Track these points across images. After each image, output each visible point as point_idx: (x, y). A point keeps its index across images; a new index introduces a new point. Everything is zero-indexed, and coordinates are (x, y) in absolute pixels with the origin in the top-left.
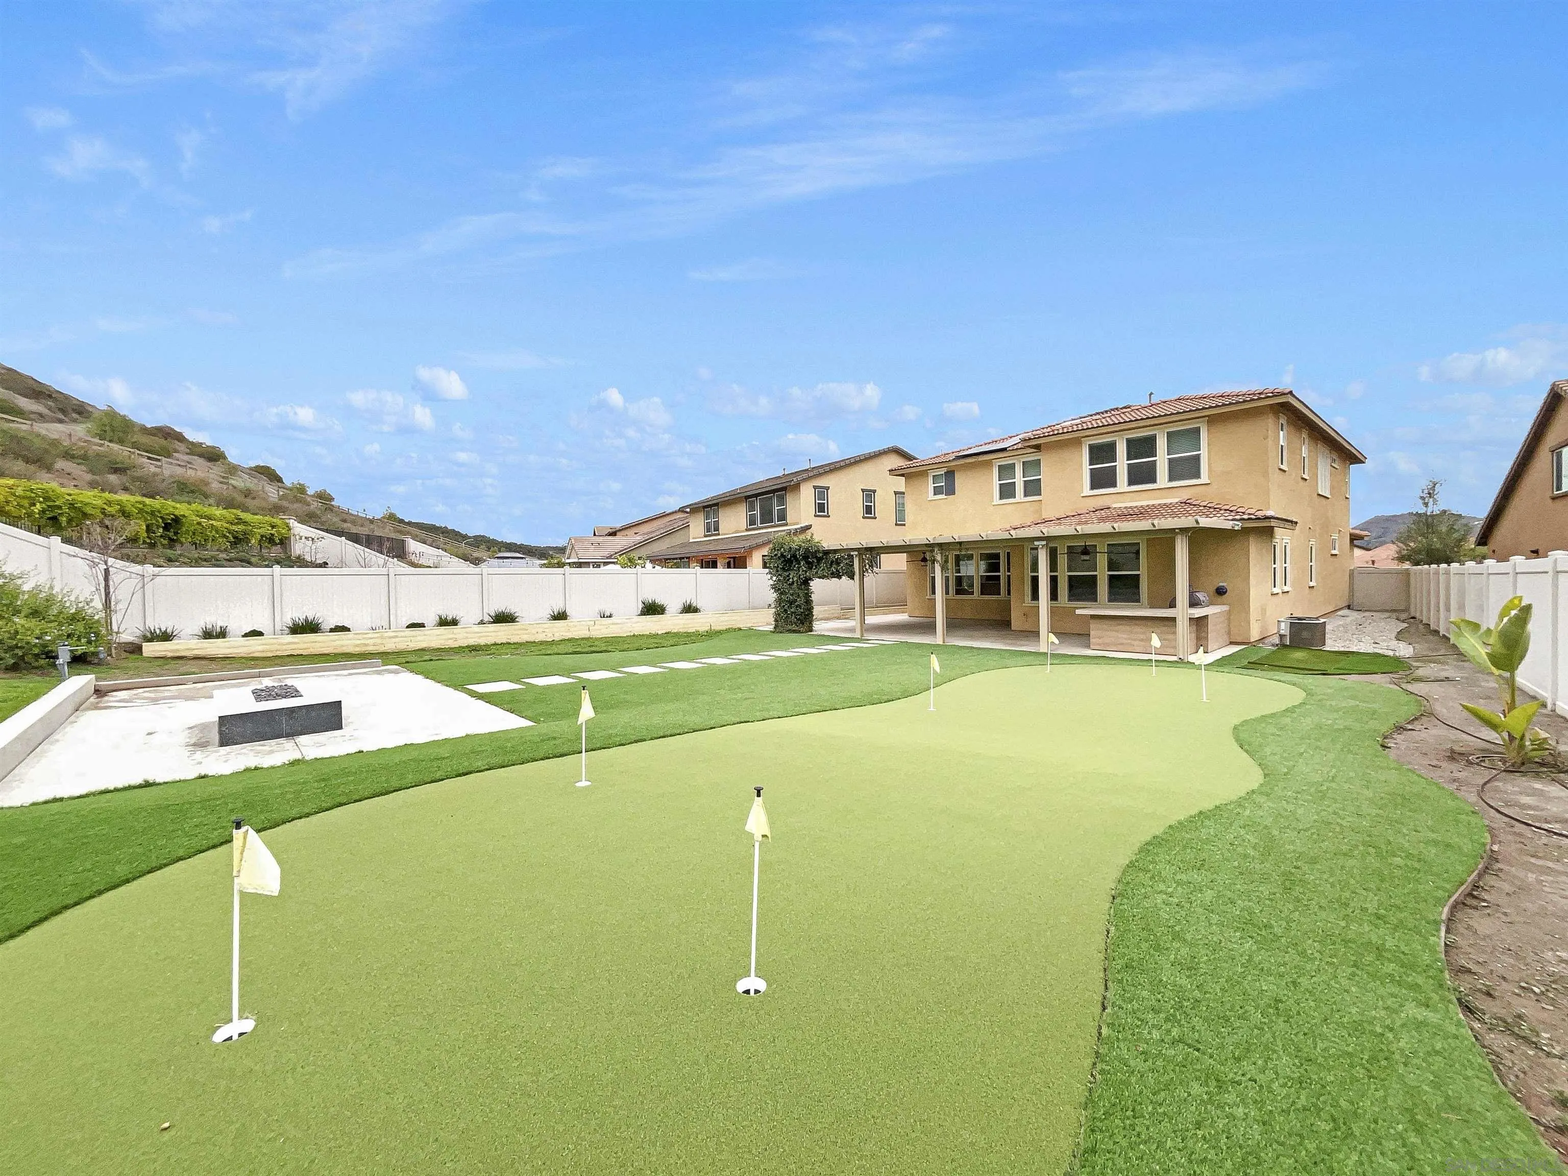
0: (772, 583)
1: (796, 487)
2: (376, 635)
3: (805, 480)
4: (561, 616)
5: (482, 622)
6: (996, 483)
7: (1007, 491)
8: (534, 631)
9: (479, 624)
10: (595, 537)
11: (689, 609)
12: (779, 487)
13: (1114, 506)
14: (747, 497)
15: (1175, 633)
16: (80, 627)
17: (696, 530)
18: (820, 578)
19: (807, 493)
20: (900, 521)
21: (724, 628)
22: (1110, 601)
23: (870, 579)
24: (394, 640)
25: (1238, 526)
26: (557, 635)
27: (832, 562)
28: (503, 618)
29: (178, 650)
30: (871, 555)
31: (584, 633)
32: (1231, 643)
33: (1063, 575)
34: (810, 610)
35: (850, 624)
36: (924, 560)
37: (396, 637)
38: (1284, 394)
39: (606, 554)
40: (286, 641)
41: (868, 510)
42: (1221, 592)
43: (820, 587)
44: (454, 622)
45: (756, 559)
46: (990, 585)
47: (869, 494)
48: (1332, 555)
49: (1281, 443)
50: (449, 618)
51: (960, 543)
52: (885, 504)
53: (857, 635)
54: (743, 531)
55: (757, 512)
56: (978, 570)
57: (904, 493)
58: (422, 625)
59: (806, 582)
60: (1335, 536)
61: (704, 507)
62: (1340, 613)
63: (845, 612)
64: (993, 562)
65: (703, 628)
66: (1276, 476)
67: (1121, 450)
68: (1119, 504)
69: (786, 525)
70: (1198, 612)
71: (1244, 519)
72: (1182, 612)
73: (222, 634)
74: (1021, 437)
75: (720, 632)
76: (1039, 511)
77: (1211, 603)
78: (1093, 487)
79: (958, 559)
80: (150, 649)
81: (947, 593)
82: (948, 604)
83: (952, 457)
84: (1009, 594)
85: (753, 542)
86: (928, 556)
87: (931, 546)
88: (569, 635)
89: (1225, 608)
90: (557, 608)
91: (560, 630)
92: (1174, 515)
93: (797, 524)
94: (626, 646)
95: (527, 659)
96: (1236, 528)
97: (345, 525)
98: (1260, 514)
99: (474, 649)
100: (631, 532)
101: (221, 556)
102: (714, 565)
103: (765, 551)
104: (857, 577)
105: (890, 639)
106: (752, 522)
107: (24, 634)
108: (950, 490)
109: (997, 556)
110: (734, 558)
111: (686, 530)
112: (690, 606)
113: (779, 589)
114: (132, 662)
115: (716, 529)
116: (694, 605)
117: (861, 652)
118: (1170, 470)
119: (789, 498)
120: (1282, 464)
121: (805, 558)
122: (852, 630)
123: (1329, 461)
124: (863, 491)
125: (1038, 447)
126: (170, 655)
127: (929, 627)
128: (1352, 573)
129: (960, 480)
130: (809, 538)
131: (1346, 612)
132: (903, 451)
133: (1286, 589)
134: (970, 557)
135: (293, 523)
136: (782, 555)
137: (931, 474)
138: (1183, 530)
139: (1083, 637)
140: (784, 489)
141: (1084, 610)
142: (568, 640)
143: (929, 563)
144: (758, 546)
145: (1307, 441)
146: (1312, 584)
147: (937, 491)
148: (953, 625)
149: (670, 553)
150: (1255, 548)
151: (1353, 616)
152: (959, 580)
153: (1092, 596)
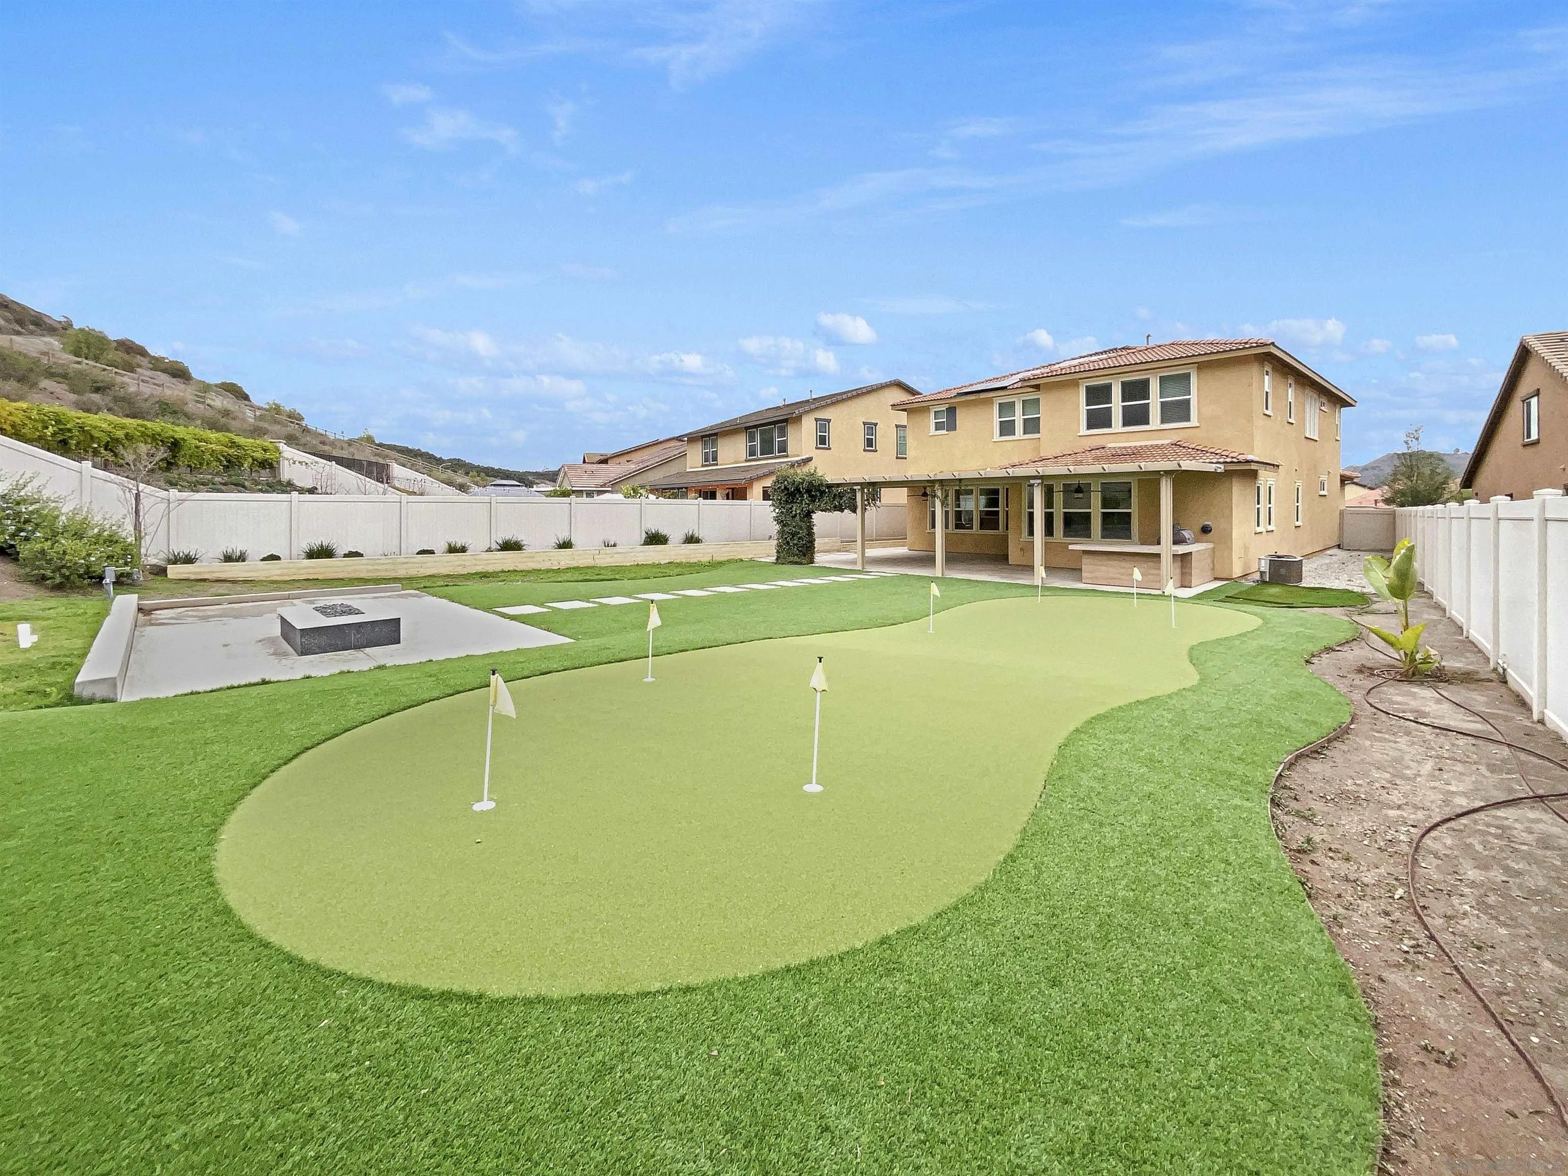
0: (775, 515)
1: (798, 419)
2: (389, 561)
3: (807, 412)
4: (566, 545)
5: (489, 550)
6: (996, 420)
7: (1007, 428)
8: (540, 559)
9: (487, 551)
10: (586, 465)
11: (691, 540)
12: (781, 418)
13: (1110, 445)
14: (747, 428)
15: (1159, 569)
16: (118, 549)
17: (694, 460)
18: (822, 511)
19: (808, 425)
20: (901, 454)
21: (726, 559)
22: (1103, 537)
23: (871, 512)
24: (405, 566)
25: (1221, 468)
26: (563, 563)
27: (835, 495)
28: (509, 546)
29: (200, 573)
30: (873, 489)
31: (589, 562)
32: (1216, 579)
33: (1059, 511)
34: (812, 542)
35: (852, 556)
36: (925, 494)
37: (407, 563)
38: (1266, 345)
39: (601, 482)
40: (303, 565)
41: (870, 443)
42: (1206, 530)
43: (820, 519)
44: (463, 550)
45: (757, 490)
46: (989, 520)
47: (870, 427)
48: (1321, 496)
49: (1266, 389)
50: (458, 545)
51: (960, 480)
52: (886, 437)
53: (859, 567)
54: (742, 462)
55: (758, 443)
56: (977, 506)
57: (905, 427)
58: (432, 552)
59: (809, 514)
60: (1324, 478)
61: (703, 437)
62: (1329, 552)
63: (846, 544)
64: (992, 497)
65: (705, 559)
66: (1260, 422)
67: (1117, 392)
68: (1113, 444)
69: (787, 456)
70: (1181, 549)
71: (1226, 462)
72: (1167, 548)
73: (242, 558)
74: (1021, 376)
75: (721, 564)
76: (1037, 449)
77: (1197, 541)
78: (1090, 427)
79: (958, 494)
80: (174, 571)
81: (947, 527)
82: (948, 538)
83: (954, 393)
84: (1007, 529)
85: (753, 474)
86: (928, 491)
87: (932, 482)
88: (574, 564)
89: (1211, 546)
90: (563, 536)
91: (564, 559)
92: (1164, 456)
93: (798, 456)
94: (632, 575)
95: (535, 586)
96: (1219, 471)
97: (326, 448)
98: (1241, 458)
99: (485, 576)
100: (623, 459)
101: (216, 479)
102: (713, 496)
103: (768, 482)
104: (859, 510)
105: (890, 571)
106: (752, 452)
107: (71, 554)
108: (951, 425)
109: (996, 492)
110: (733, 489)
111: (683, 459)
112: (692, 537)
113: (782, 521)
114: (158, 583)
115: (715, 459)
116: (696, 535)
117: (864, 584)
118: (1162, 413)
119: (791, 430)
120: (1267, 408)
121: (808, 491)
122: (854, 562)
123: (1318, 404)
124: (865, 424)
125: (1037, 387)
126: (193, 577)
127: (928, 560)
128: (1342, 513)
129: (962, 417)
130: (812, 471)
131: (1335, 551)
132: (906, 385)
133: (1270, 528)
134: (970, 492)
135: (283, 446)
136: (786, 488)
137: (933, 410)
138: (1168, 473)
139: (1075, 571)
140: (786, 421)
141: (1078, 546)
142: (574, 568)
143: (929, 498)
144: (759, 478)
145: (1293, 385)
146: (1298, 524)
147: (938, 426)
148: (952, 559)
149: (665, 482)
150: (1238, 491)
151: (1341, 554)
152: (958, 514)
153: (1086, 533)
